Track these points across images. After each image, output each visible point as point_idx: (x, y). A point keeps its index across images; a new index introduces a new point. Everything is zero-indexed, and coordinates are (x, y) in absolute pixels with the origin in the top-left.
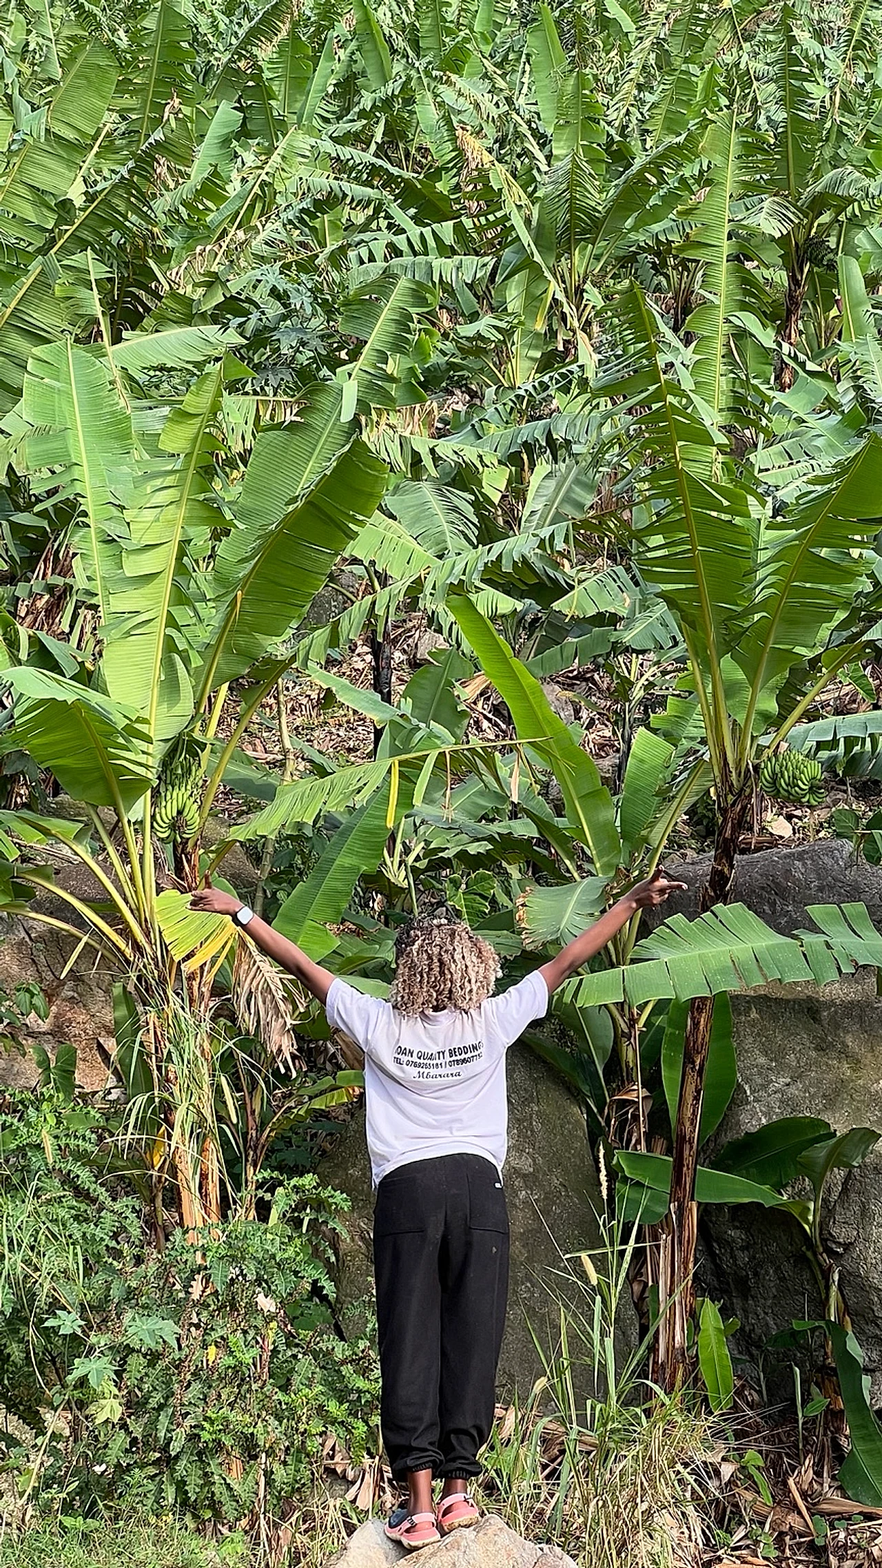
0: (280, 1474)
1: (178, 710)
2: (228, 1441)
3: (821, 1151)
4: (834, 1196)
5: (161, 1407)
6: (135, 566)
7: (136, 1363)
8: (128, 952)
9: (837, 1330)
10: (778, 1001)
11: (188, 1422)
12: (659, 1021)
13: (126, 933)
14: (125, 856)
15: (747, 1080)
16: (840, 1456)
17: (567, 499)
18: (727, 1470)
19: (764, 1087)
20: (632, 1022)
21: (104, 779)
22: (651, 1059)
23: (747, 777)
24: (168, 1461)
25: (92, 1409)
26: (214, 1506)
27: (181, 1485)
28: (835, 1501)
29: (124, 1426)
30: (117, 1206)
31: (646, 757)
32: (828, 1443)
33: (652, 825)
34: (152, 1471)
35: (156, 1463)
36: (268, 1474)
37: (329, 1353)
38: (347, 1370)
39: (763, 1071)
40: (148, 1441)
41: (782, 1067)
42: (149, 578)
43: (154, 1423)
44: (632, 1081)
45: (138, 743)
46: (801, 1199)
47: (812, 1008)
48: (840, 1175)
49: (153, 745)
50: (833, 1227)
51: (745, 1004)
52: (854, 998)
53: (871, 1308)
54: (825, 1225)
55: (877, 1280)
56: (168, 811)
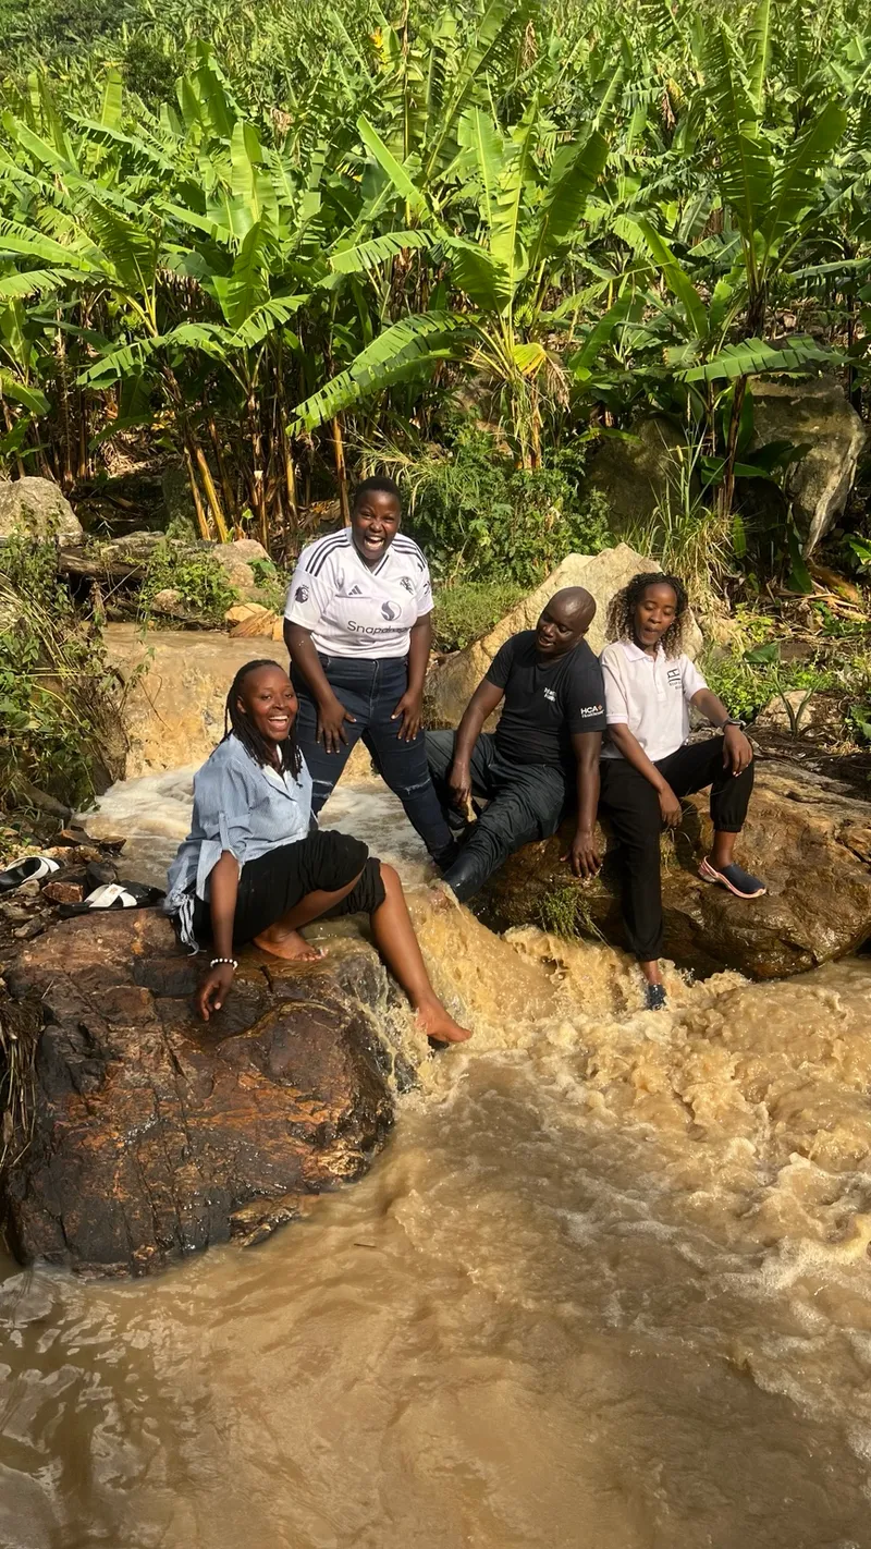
1: (522, 268)
3: (787, 455)
4: (792, 474)
5: (506, 539)
6: (502, 201)
7: (497, 524)
8: (503, 374)
9: (790, 527)
10: (773, 397)
11: (517, 545)
12: (723, 407)
13: (503, 368)
14: (502, 336)
15: (758, 429)
16: (787, 575)
17: (698, 218)
18: (741, 580)
19: (765, 431)
20: (712, 406)
21: (490, 297)
22: (719, 423)
23: (763, 287)
24: (509, 560)
25: (480, 542)
26: (529, 578)
27: (514, 569)
28: (786, 592)
29: (492, 548)
31: (720, 293)
32: (783, 571)
33: (723, 321)
34: (502, 564)
35: (504, 561)
37: (575, 521)
38: (582, 526)
39: (765, 425)
40: (501, 552)
41: (773, 424)
42: (508, 206)
43: (503, 546)
44: (711, 432)
45: (505, 279)
46: (778, 475)
47: (787, 399)
48: (795, 465)
49: (512, 281)
50: (791, 487)
51: (758, 399)
52: (805, 395)
53: (805, 518)
54: (787, 486)
55: (807, 507)
56: (519, 314)
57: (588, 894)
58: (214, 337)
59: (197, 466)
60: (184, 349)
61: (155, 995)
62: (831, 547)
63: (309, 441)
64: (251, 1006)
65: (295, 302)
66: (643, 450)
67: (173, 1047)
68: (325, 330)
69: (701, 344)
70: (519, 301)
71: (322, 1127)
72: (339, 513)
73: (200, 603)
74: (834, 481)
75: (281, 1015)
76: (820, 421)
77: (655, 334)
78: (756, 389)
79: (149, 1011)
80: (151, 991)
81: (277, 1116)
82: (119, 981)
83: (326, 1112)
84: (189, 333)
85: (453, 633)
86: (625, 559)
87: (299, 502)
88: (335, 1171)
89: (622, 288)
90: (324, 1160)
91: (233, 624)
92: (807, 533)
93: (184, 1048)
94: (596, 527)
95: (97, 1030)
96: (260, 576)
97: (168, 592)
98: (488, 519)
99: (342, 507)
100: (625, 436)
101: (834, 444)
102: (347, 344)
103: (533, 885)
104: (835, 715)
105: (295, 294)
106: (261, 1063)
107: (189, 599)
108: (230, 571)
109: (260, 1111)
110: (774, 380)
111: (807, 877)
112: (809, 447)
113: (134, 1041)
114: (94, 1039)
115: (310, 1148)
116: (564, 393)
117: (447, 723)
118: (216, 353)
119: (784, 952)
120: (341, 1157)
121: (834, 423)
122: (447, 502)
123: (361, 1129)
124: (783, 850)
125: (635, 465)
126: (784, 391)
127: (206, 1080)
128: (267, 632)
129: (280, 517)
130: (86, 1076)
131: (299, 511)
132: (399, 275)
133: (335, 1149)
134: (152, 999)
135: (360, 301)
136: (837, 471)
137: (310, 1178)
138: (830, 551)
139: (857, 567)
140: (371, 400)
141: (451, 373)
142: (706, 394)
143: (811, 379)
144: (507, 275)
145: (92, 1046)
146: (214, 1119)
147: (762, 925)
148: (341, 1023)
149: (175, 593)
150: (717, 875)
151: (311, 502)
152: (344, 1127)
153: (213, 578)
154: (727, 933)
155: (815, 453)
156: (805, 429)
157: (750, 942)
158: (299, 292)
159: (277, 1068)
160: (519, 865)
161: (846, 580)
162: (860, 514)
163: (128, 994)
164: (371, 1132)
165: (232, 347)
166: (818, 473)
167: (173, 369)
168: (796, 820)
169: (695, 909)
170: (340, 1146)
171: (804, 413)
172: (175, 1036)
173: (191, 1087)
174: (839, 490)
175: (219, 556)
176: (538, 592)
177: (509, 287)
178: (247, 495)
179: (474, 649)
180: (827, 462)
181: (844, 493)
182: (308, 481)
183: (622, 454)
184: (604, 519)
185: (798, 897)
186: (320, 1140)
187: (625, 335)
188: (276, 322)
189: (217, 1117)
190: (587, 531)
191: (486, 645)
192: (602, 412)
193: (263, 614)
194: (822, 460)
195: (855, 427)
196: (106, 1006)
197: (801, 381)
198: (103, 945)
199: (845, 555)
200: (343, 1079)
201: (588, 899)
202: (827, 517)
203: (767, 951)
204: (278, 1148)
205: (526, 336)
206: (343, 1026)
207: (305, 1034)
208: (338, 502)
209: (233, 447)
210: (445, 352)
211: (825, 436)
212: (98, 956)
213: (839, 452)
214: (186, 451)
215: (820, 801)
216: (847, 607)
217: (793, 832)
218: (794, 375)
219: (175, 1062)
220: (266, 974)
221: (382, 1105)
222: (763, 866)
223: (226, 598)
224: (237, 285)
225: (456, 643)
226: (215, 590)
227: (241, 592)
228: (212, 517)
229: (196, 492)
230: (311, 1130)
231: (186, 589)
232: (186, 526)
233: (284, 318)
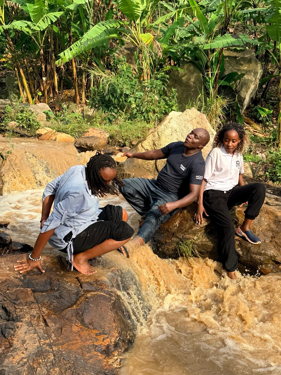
0: (159, 115)
1: (144, 5)
2: (151, 110)
3: (236, 77)
4: (238, 84)
5: (141, 106)
7: (137, 99)
8: (137, 44)
9: (237, 103)
10: (231, 56)
11: (145, 107)
13: (136, 42)
15: (226, 68)
16: (236, 120)
19: (228, 69)
20: (209, 59)
21: (133, 16)
22: (212, 65)
23: (230, 16)
24: (142, 113)
25: (131, 106)
26: (149, 120)
27: (144, 117)
29: (136, 108)
30: (135, 80)
31: (213, 18)
32: (234, 119)
33: (214, 28)
34: (140, 114)
35: (141, 113)
36: (157, 116)
38: (168, 101)
39: (228, 66)
40: (140, 110)
41: (231, 66)
43: (140, 108)
44: (209, 68)
45: (138, 9)
46: (233, 85)
47: (236, 57)
48: (239, 81)
49: (140, 9)
50: (237, 89)
51: (226, 57)
52: (242, 56)
53: (241, 100)
54: (236, 88)
55: (243, 96)
56: (142, 22)
57: (197, 242)
58: (28, 27)
59: (20, 75)
60: (16, 31)
61: (34, 291)
62: (250, 111)
63: (62, 67)
64: (74, 294)
65: (59, 14)
66: (185, 75)
67: (43, 315)
68: (69, 25)
69: (207, 36)
70: (142, 17)
71: (108, 347)
72: (74, 94)
73: (26, 127)
74: (252, 87)
75: (87, 298)
76: (247, 65)
77: (189, 32)
78: (225, 53)
79: (32, 299)
80: (32, 290)
81: (89, 343)
82: (17, 286)
83: (108, 339)
84: (19, 25)
85: (124, 140)
86: (194, 113)
87: (59, 90)
88: (115, 366)
89: (181, 14)
90: (111, 361)
91: (39, 136)
92: (242, 106)
93: (48, 315)
94: (173, 101)
95: (10, 308)
96: (48, 118)
97: (13, 123)
98: (134, 98)
99: (76, 92)
100: (179, 69)
101: (253, 74)
102: (77, 32)
103: (174, 239)
104: (262, 171)
105: (58, 11)
106: (80, 319)
107: (21, 125)
108: (37, 115)
109: (82, 341)
110: (231, 50)
111: (279, 235)
112: (244, 74)
113: (27, 313)
114: (10, 313)
115: (104, 356)
116: (160, 52)
117: (129, 174)
118: (28, 32)
119: (273, 264)
120: (117, 359)
121: (252, 66)
122: (119, 91)
123: (123, 346)
124: (269, 225)
125: (182, 80)
126: (235, 54)
127: (58, 328)
128: (54, 138)
129: (51, 95)
130: (8, 329)
131: (59, 93)
132: (96, 6)
133: (114, 356)
134: (33, 294)
135: (82, 15)
136: (253, 83)
137: (105, 370)
138: (249, 112)
139: (259, 118)
140: (86, 53)
141: (114, 44)
142: (207, 54)
143: (244, 50)
144: (139, 7)
145: (9, 316)
146: (64, 346)
147: (265, 254)
148: (111, 300)
149: (16, 123)
150: (243, 234)
151: (63, 90)
152: (116, 345)
153: (30, 117)
154: (251, 257)
155: (246, 77)
156: (242, 68)
157: (260, 261)
158: (60, 10)
159: (87, 321)
160: (168, 231)
161: (255, 122)
162: (260, 99)
163: (22, 291)
164: (126, 347)
165: (35, 30)
166: (247, 84)
167: (11, 38)
168: (272, 213)
169: (238, 248)
170: (116, 354)
171: (242, 62)
172: (44, 309)
173: (53, 332)
174: (253, 90)
175: (32, 109)
176: (163, 125)
177: (139, 12)
178: (39, 87)
179: (138, 146)
180: (250, 80)
181: (255, 92)
182: (62, 82)
183: (178, 76)
184: (176, 98)
185: (276, 242)
186: (107, 352)
187: (177, 32)
188: (52, 22)
189: (65, 345)
190: (170, 103)
191: (143, 145)
192: (170, 60)
193: (52, 131)
194: (248, 80)
195: (259, 68)
196: (13, 297)
197: (241, 51)
198: (9, 270)
199: (255, 114)
200: (114, 324)
201: (196, 244)
202: (249, 100)
203: (266, 264)
204: (91, 357)
205: (145, 30)
206: (112, 302)
207: (97, 306)
208: (74, 91)
209: (33, 68)
210: (115, 35)
211: (249, 71)
212: (8, 275)
213: (254, 77)
214: (16, 69)
215: (277, 205)
216: (256, 132)
217: (271, 217)
218: (238, 49)
219: (45, 321)
220: (79, 280)
221: (129, 334)
222: (261, 231)
223: (36, 125)
224: (36, 7)
225: (125, 144)
226: (32, 122)
227: (41, 123)
228: (25, 94)
229: (20, 85)
230: (104, 348)
231: (20, 122)
232: (15, 98)
233: (54, 20)
